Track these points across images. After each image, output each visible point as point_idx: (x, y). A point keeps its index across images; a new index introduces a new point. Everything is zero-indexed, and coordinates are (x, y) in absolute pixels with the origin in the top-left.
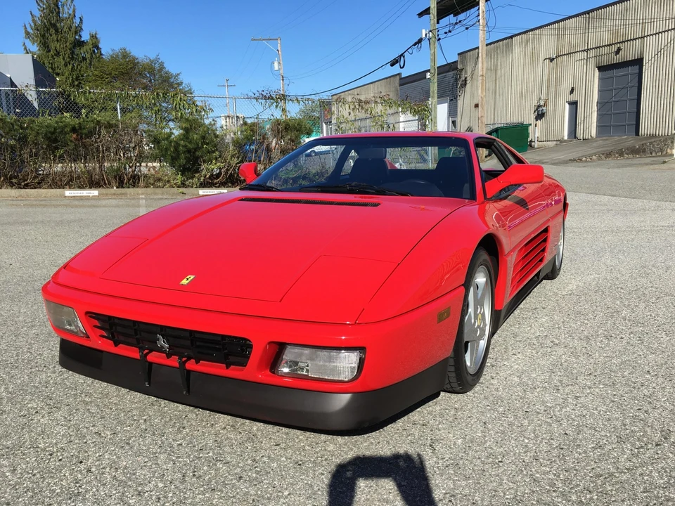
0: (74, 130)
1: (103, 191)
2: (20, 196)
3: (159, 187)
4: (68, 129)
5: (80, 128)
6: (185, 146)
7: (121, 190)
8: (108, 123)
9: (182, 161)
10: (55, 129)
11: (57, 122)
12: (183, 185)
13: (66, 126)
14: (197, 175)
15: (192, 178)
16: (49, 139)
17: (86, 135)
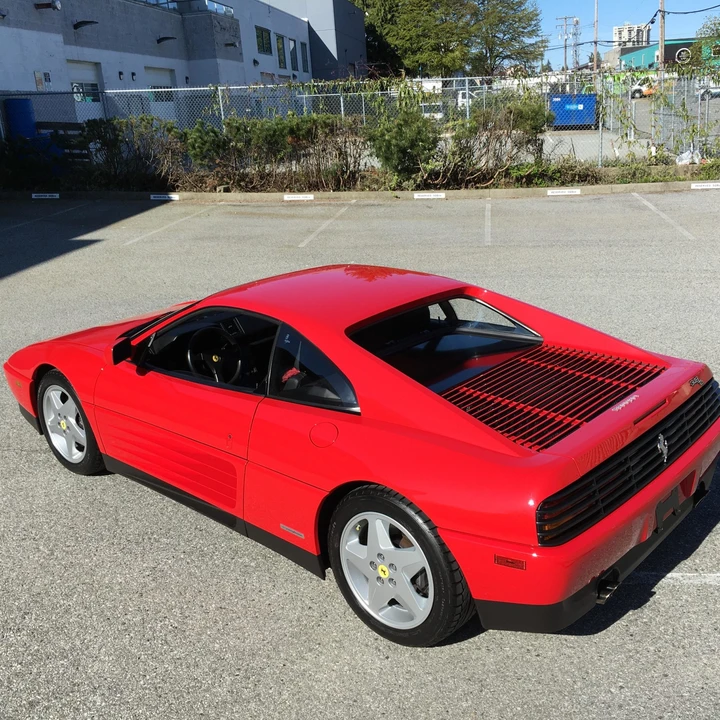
0: (292, 131)
1: (320, 194)
2: (245, 200)
3: (374, 190)
4: (286, 131)
5: (299, 129)
6: (397, 145)
7: (337, 194)
8: (325, 122)
9: (395, 162)
10: (275, 131)
11: (277, 124)
12: (399, 187)
13: (284, 128)
14: (413, 176)
15: (408, 179)
16: (269, 143)
17: (303, 135)
